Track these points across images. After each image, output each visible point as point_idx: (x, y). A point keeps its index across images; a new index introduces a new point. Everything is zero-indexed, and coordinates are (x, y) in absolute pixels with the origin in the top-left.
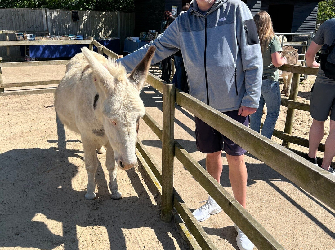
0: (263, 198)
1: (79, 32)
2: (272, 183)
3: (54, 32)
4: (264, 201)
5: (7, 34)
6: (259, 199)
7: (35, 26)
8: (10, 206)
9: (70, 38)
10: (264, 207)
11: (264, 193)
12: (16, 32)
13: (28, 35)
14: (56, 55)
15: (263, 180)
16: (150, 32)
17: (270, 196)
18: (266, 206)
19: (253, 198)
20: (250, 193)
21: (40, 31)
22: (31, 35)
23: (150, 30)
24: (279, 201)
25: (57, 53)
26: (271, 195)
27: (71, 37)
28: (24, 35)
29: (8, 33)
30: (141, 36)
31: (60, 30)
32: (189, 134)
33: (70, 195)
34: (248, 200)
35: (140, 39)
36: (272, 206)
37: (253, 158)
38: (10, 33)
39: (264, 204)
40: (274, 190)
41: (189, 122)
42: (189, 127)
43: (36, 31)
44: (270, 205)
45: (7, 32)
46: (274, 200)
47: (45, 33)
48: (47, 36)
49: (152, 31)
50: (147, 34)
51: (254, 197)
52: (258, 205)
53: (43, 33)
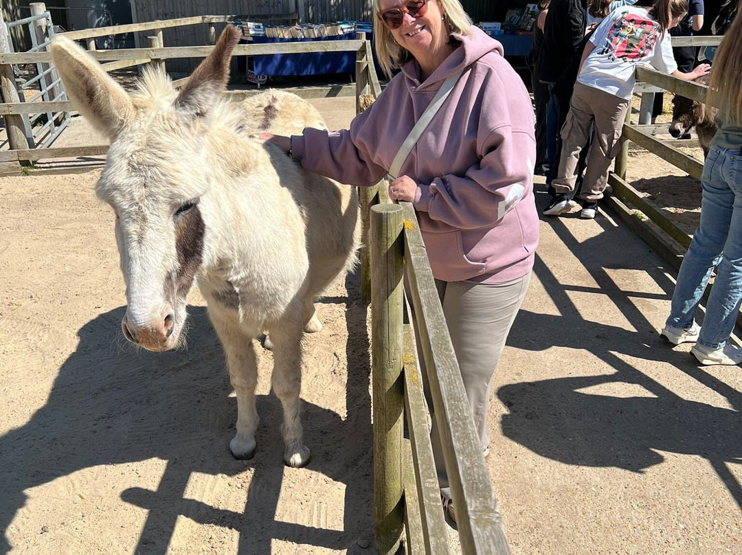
0: (683, 515)
1: (365, 13)
2: (727, 470)
3: (311, 16)
4: (682, 526)
5: (211, 24)
6: (671, 516)
7: (271, 4)
8: (64, 453)
9: (342, 29)
10: (676, 545)
11: (693, 498)
12: (230, 19)
13: (251, 25)
14: (309, 71)
15: (704, 456)
16: (529, 8)
17: (706, 509)
18: (681, 543)
19: (653, 510)
20: (651, 493)
21: (280, 16)
22: (257, 24)
23: (529, 5)
24: (728, 531)
25: (310, 66)
26: (711, 510)
27: (343, 26)
28: (244, 26)
29: (214, 21)
30: (507, 19)
31: (324, 9)
32: (546, 293)
33: (198, 440)
34: (637, 514)
35: (501, 29)
36: (701, 545)
37: (700, 381)
38: (218, 20)
39: (680, 536)
40: (727, 491)
41: (561, 256)
42: (553, 271)
43: (271, 16)
44: (697, 540)
45: (212, 18)
46: (716, 526)
47: (290, 18)
48: (295, 25)
49: (534, 7)
50: (521, 15)
51: (659, 506)
52: (659, 535)
53: (286, 18)
